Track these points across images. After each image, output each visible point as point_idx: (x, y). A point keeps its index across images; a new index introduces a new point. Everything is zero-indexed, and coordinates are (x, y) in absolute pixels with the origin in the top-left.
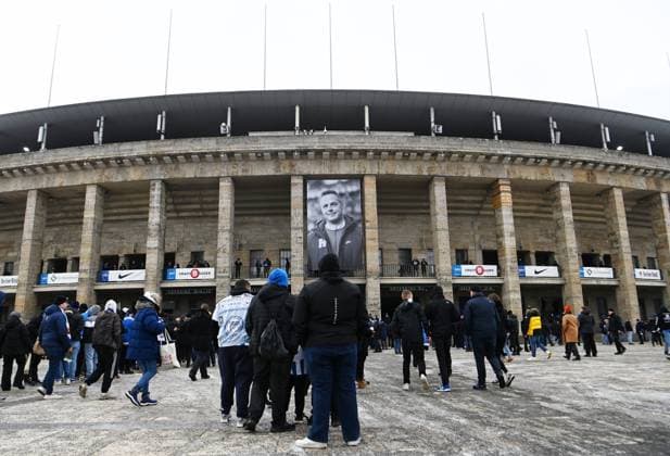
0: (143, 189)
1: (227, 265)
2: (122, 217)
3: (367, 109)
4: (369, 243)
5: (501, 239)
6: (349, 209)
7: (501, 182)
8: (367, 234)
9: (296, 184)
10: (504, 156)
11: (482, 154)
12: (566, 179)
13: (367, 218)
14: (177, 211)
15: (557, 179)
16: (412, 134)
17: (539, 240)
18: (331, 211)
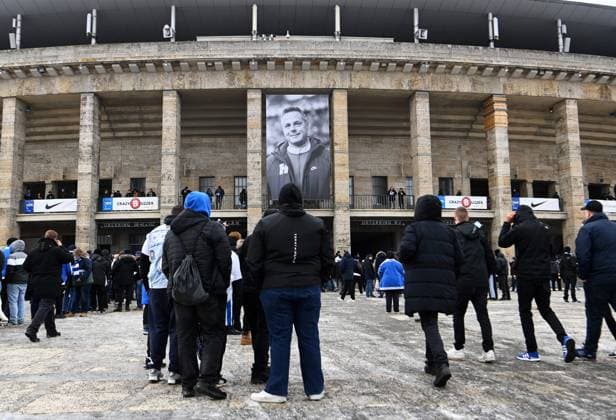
0: (72, 103)
1: (173, 194)
2: (48, 137)
3: (338, 9)
4: (337, 170)
5: (492, 167)
6: (315, 129)
7: (495, 98)
8: (336, 159)
9: (253, 100)
10: (501, 67)
11: (474, 65)
12: (573, 96)
13: (336, 140)
14: (113, 130)
15: (563, 96)
16: (391, 40)
17: (538, 167)
18: (294, 131)
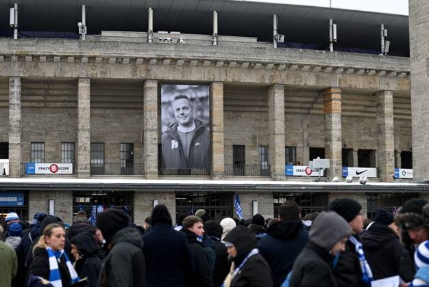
1: (87, 162)
3: (216, 14)
5: (328, 143)
6: (199, 113)
7: (332, 90)
8: (214, 137)
9: (151, 88)
10: (338, 68)
11: (318, 66)
12: (390, 88)
15: (382, 88)
17: (363, 138)
18: (183, 114)
